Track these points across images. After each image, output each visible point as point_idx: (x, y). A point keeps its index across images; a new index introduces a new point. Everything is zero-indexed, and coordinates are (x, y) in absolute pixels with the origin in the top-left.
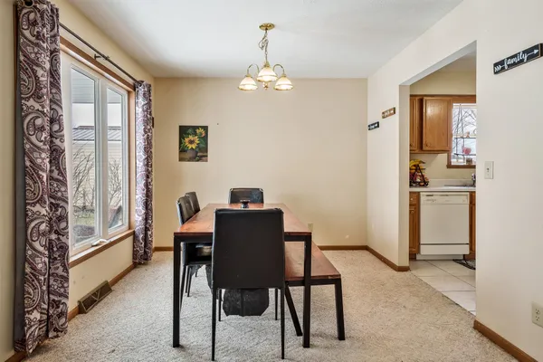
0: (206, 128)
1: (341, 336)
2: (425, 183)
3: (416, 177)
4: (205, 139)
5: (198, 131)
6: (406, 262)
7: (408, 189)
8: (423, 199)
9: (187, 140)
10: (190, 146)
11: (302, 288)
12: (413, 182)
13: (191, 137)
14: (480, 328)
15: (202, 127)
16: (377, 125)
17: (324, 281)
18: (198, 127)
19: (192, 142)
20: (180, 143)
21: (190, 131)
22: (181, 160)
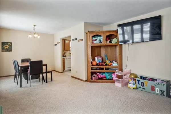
0: (11, 43)
1: (52, 81)
2: (66, 57)
3: (64, 55)
4: (11, 46)
5: (8, 44)
6: (62, 71)
7: (62, 58)
8: (65, 59)
9: (4, 46)
10: (6, 48)
11: (45, 74)
12: (63, 56)
13: (6, 45)
14: (72, 77)
15: (10, 43)
16: (56, 45)
17: (49, 72)
18: (8, 43)
19: (6, 47)
20: (2, 47)
21: (6, 43)
22: (2, 51)
